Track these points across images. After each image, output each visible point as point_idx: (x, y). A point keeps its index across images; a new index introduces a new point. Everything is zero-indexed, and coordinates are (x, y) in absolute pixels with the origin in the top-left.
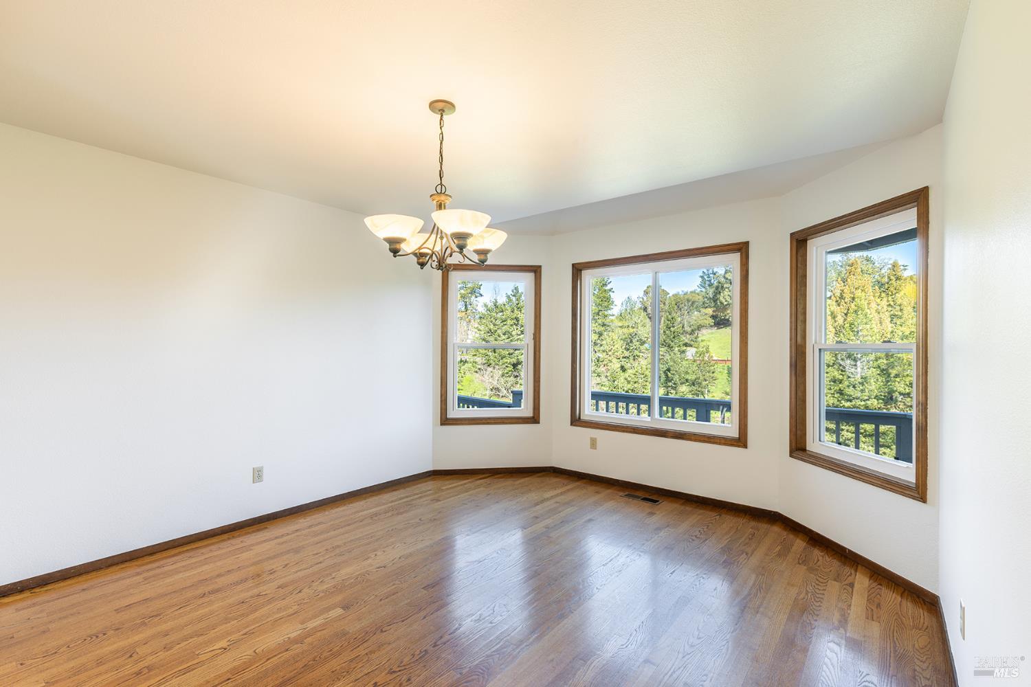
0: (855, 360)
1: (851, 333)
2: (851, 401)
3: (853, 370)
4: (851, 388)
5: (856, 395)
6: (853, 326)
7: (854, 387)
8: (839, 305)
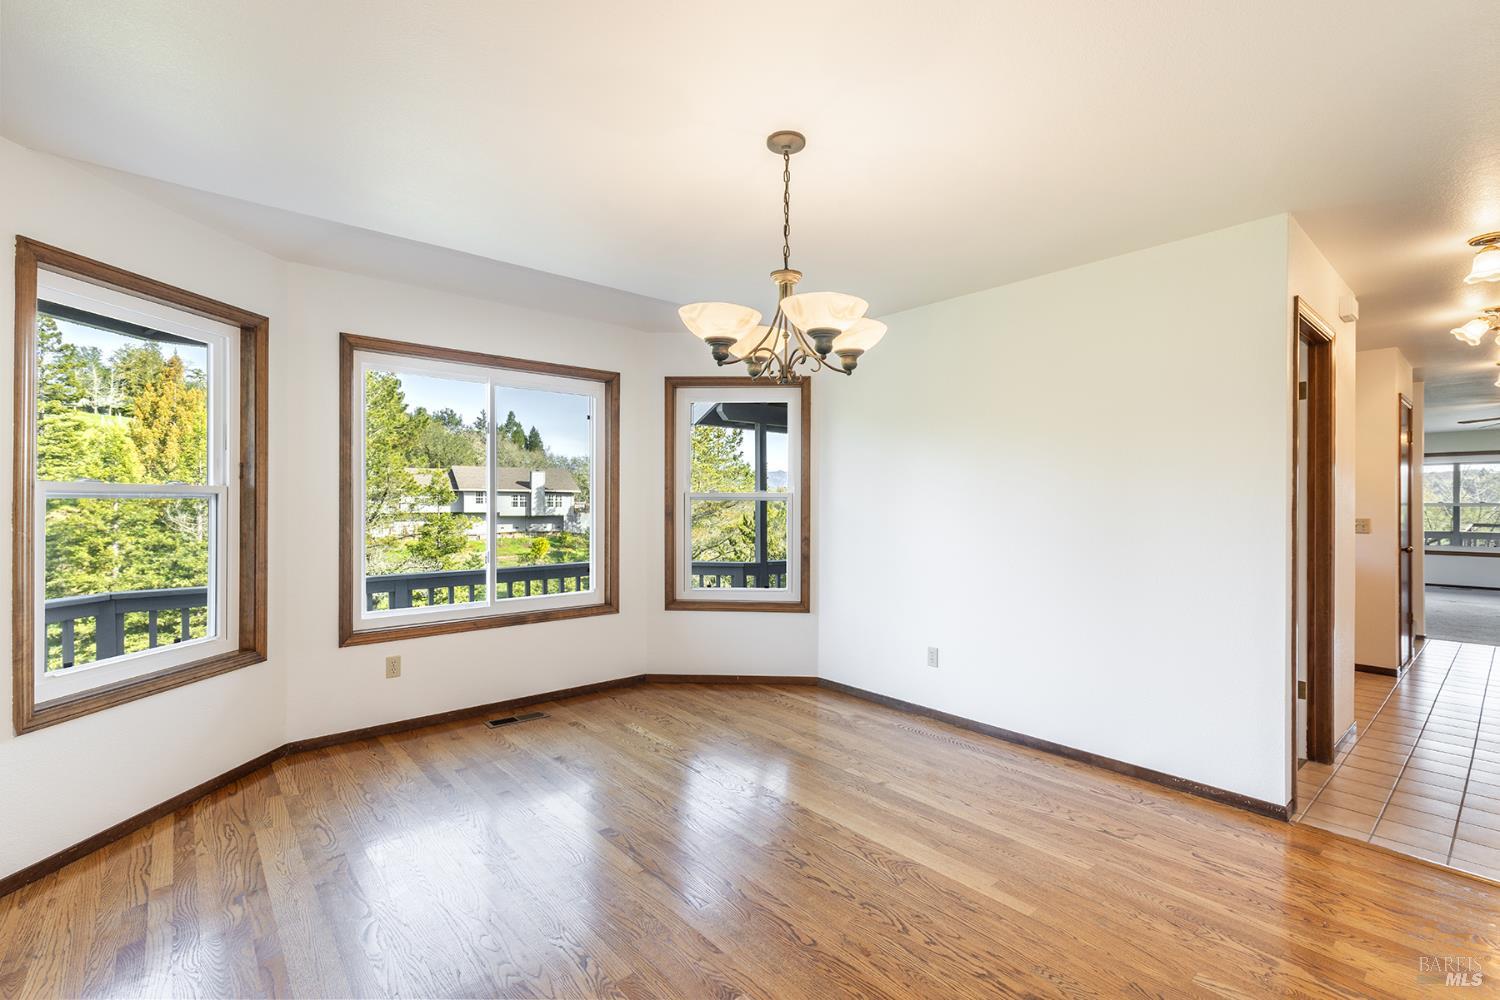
0: (194, 513)
1: (188, 472)
2: (188, 577)
3: (189, 530)
4: (190, 555)
5: (199, 567)
6: (191, 461)
7: (195, 555)
8: (150, 427)
